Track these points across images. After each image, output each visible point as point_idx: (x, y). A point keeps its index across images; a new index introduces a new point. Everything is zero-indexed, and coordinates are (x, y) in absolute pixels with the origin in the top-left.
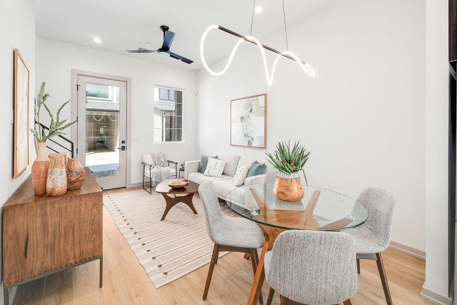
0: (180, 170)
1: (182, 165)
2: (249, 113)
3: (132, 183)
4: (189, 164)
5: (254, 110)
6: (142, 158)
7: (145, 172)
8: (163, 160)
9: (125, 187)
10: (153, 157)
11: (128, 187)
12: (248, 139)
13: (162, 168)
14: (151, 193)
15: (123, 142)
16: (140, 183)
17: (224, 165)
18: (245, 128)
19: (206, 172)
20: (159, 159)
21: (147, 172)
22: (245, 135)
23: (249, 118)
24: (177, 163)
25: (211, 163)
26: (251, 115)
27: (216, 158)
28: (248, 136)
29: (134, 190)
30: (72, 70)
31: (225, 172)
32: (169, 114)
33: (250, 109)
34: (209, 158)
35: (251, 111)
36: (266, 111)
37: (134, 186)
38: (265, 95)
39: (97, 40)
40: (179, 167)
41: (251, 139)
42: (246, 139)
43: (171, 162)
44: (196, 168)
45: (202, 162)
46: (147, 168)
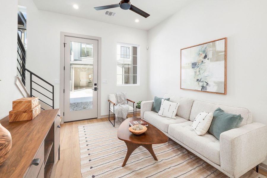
0: (136, 107)
1: (138, 104)
2: (202, 59)
3: (101, 115)
4: (144, 104)
5: (210, 55)
6: (108, 96)
7: (111, 108)
8: (123, 99)
9: (97, 118)
10: (117, 97)
11: (99, 118)
12: (201, 84)
13: (123, 106)
14: (114, 126)
15: (95, 85)
16: (107, 115)
17: (177, 108)
18: (198, 73)
19: (160, 112)
20: (121, 98)
21: (112, 108)
22: (198, 80)
23: (203, 64)
24: (134, 102)
25: (164, 104)
26: (206, 60)
27: (168, 100)
28: (201, 81)
29: (103, 121)
30: (61, 32)
31: (178, 114)
32: (127, 66)
33: (204, 55)
34: (163, 100)
35: (205, 57)
36: (226, 55)
37: (103, 117)
38: (225, 39)
39: (76, 7)
40: (136, 105)
41: (205, 84)
42: (199, 84)
43: (129, 100)
44: (150, 107)
45: (155, 102)
46: (112, 105)
